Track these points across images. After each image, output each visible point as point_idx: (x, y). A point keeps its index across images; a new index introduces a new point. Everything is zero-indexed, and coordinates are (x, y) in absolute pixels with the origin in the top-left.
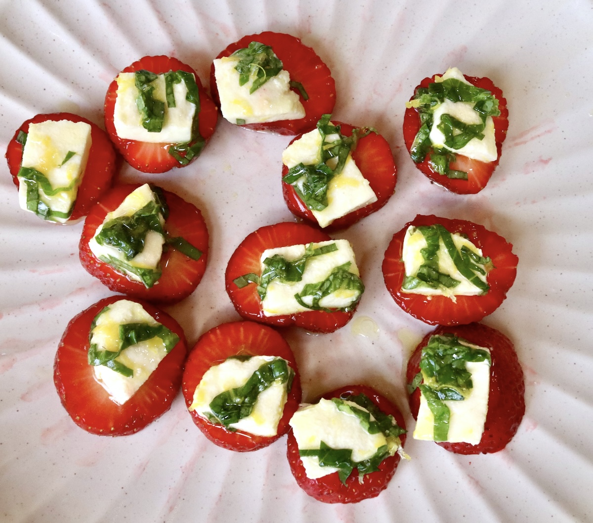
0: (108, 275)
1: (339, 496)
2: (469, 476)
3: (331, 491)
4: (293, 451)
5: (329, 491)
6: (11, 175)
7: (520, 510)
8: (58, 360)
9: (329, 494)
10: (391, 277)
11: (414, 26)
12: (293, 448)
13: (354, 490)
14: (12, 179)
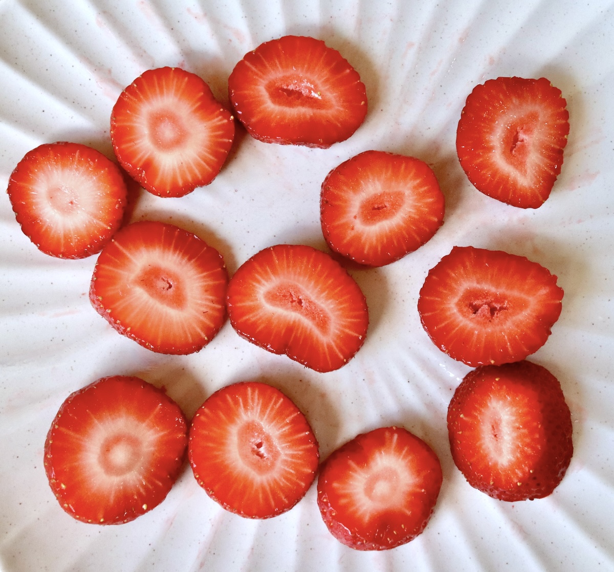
0: (118, 322)
1: (373, 545)
2: (512, 520)
3: (364, 541)
4: (323, 499)
5: (363, 541)
6: (14, 213)
7: (566, 557)
8: (51, 442)
9: (362, 543)
10: (428, 316)
11: (447, 25)
12: (324, 496)
13: (388, 539)
14: (15, 217)
